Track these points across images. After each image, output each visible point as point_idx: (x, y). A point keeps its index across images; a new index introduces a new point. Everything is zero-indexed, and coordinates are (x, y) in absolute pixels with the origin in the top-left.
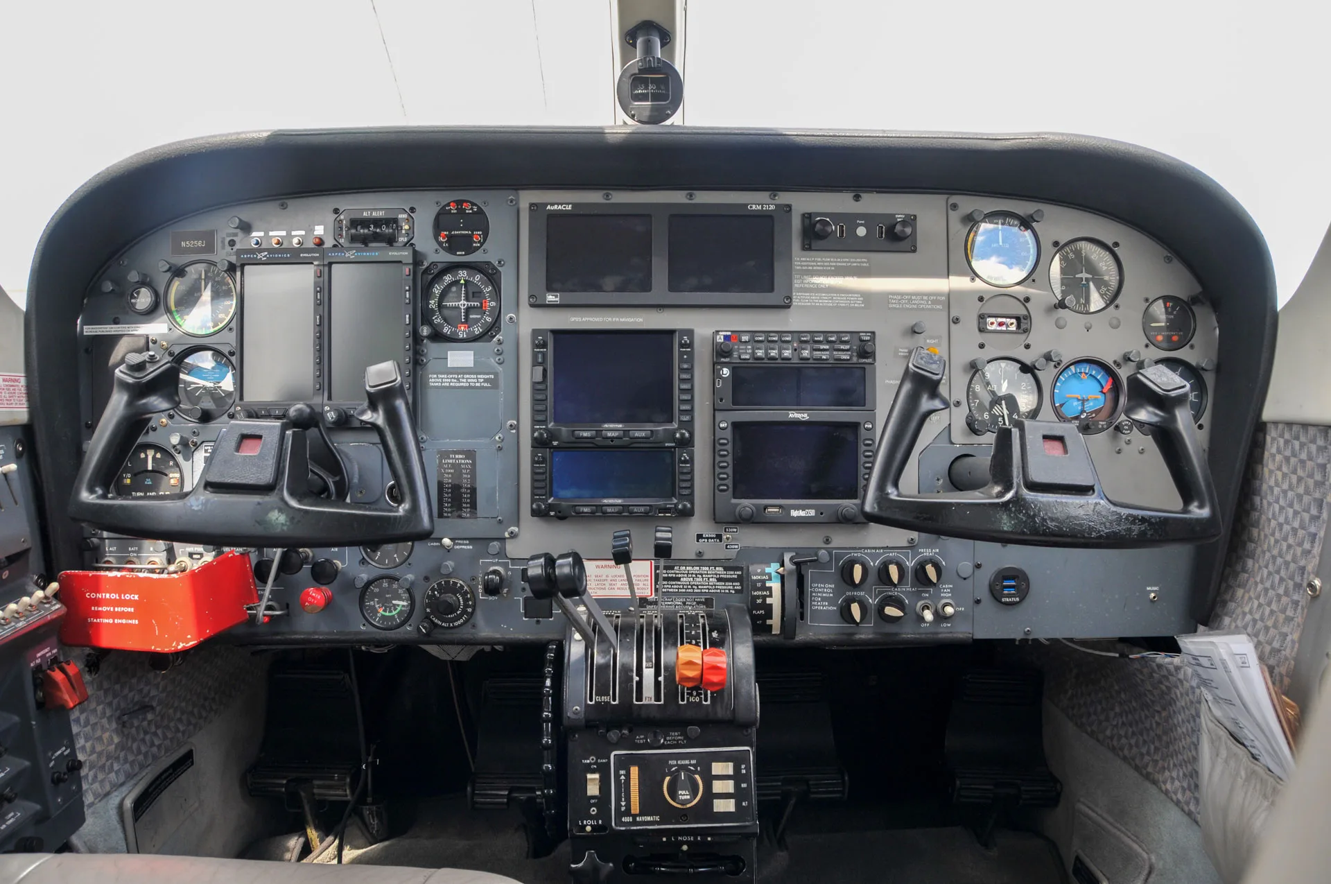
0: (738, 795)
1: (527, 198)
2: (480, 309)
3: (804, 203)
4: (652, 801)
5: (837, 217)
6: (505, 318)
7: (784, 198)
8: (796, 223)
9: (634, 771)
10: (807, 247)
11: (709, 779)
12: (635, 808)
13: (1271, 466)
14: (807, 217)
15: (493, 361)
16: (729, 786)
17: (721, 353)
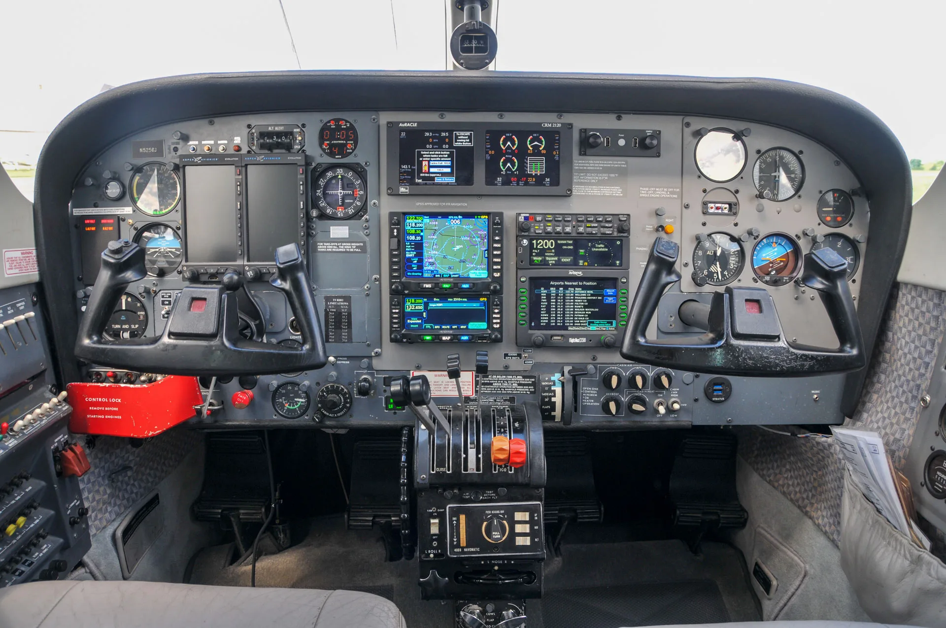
0: (532, 534)
1: (385, 118)
2: (353, 196)
3: (582, 121)
4: (474, 537)
5: (604, 132)
6: (372, 202)
7: (568, 118)
8: (576, 136)
9: (463, 518)
10: (583, 153)
11: (513, 523)
12: (463, 543)
13: (902, 313)
14: (583, 131)
15: (362, 234)
16: (526, 528)
17: (522, 229)
